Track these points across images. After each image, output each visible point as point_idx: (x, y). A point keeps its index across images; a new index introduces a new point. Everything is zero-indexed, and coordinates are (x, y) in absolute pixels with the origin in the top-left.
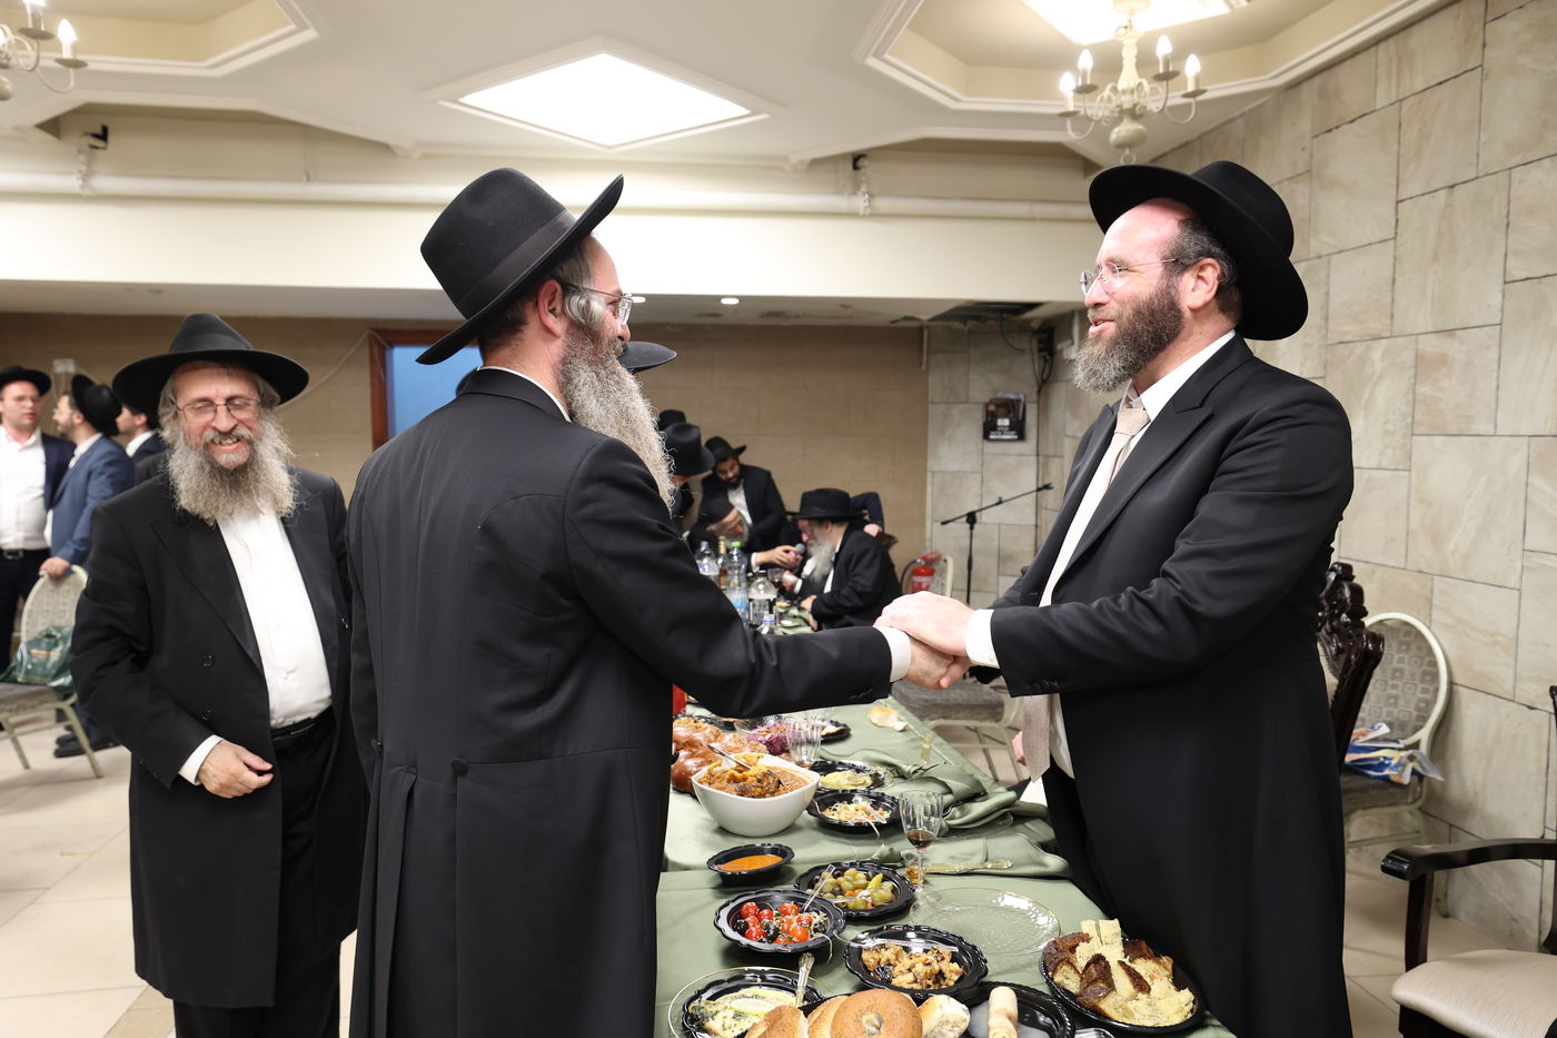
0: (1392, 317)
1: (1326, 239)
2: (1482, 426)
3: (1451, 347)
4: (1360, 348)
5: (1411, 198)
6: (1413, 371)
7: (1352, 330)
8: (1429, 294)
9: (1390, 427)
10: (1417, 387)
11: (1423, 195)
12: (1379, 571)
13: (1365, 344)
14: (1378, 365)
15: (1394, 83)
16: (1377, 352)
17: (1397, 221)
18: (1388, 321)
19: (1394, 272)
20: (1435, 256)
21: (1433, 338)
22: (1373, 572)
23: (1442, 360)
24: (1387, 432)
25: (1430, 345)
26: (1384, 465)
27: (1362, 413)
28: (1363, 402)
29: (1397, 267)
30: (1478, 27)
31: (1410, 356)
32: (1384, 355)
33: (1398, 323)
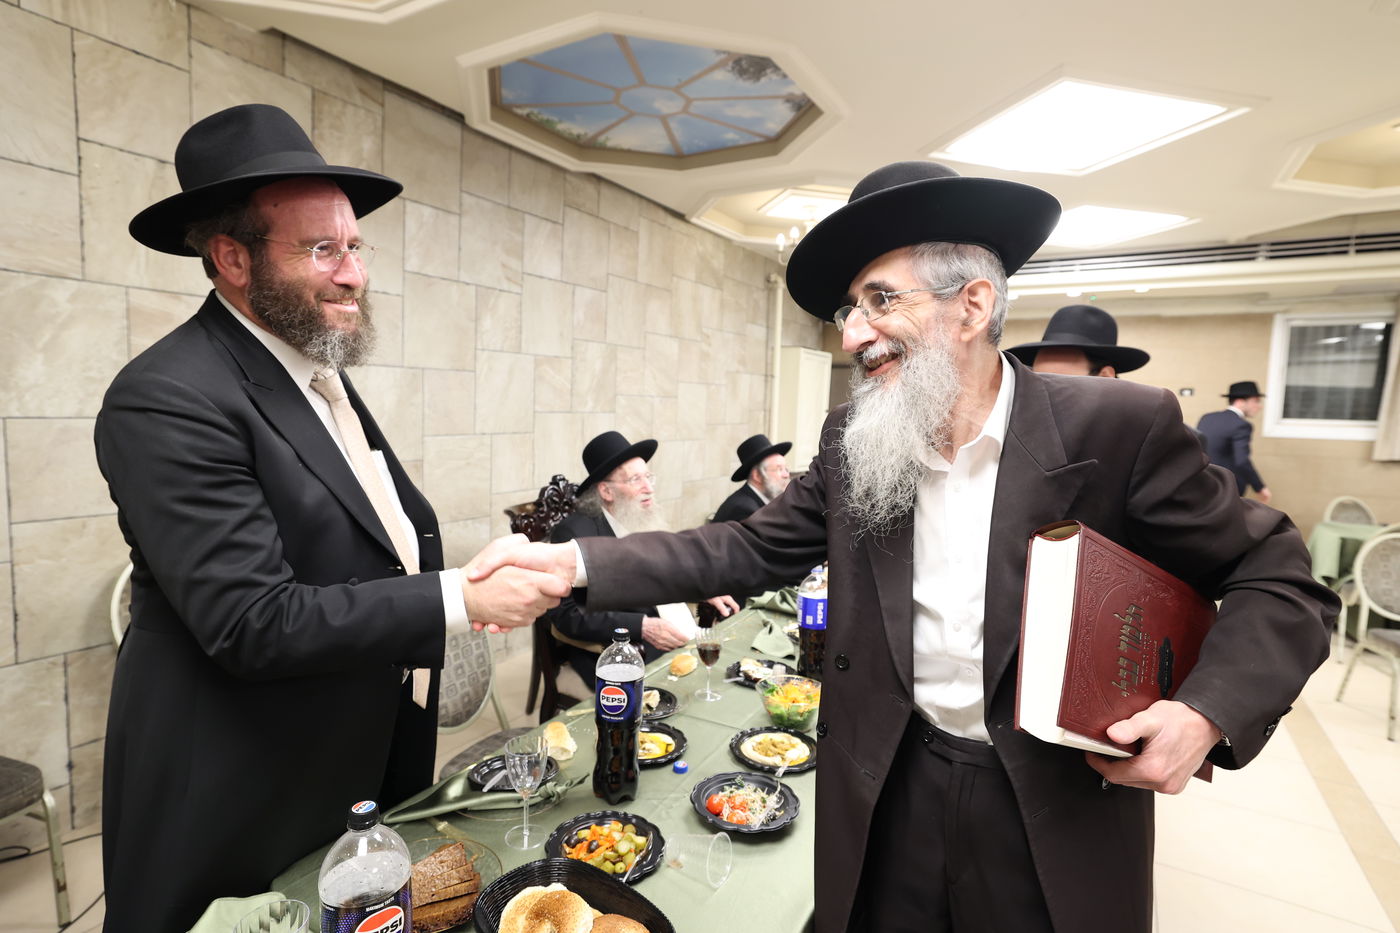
0: (83, 259)
4: (23, 282)
5: (102, 145)
6: (125, 322)
10: (132, 338)
11: (121, 150)
13: (36, 279)
14: (64, 308)
16: (60, 294)
17: (80, 158)
18: (78, 262)
19: (81, 213)
21: (154, 296)
23: (167, 318)
25: (139, 299)
29: (86, 209)
30: (182, 34)
31: (117, 306)
32: (73, 298)
33: (94, 269)
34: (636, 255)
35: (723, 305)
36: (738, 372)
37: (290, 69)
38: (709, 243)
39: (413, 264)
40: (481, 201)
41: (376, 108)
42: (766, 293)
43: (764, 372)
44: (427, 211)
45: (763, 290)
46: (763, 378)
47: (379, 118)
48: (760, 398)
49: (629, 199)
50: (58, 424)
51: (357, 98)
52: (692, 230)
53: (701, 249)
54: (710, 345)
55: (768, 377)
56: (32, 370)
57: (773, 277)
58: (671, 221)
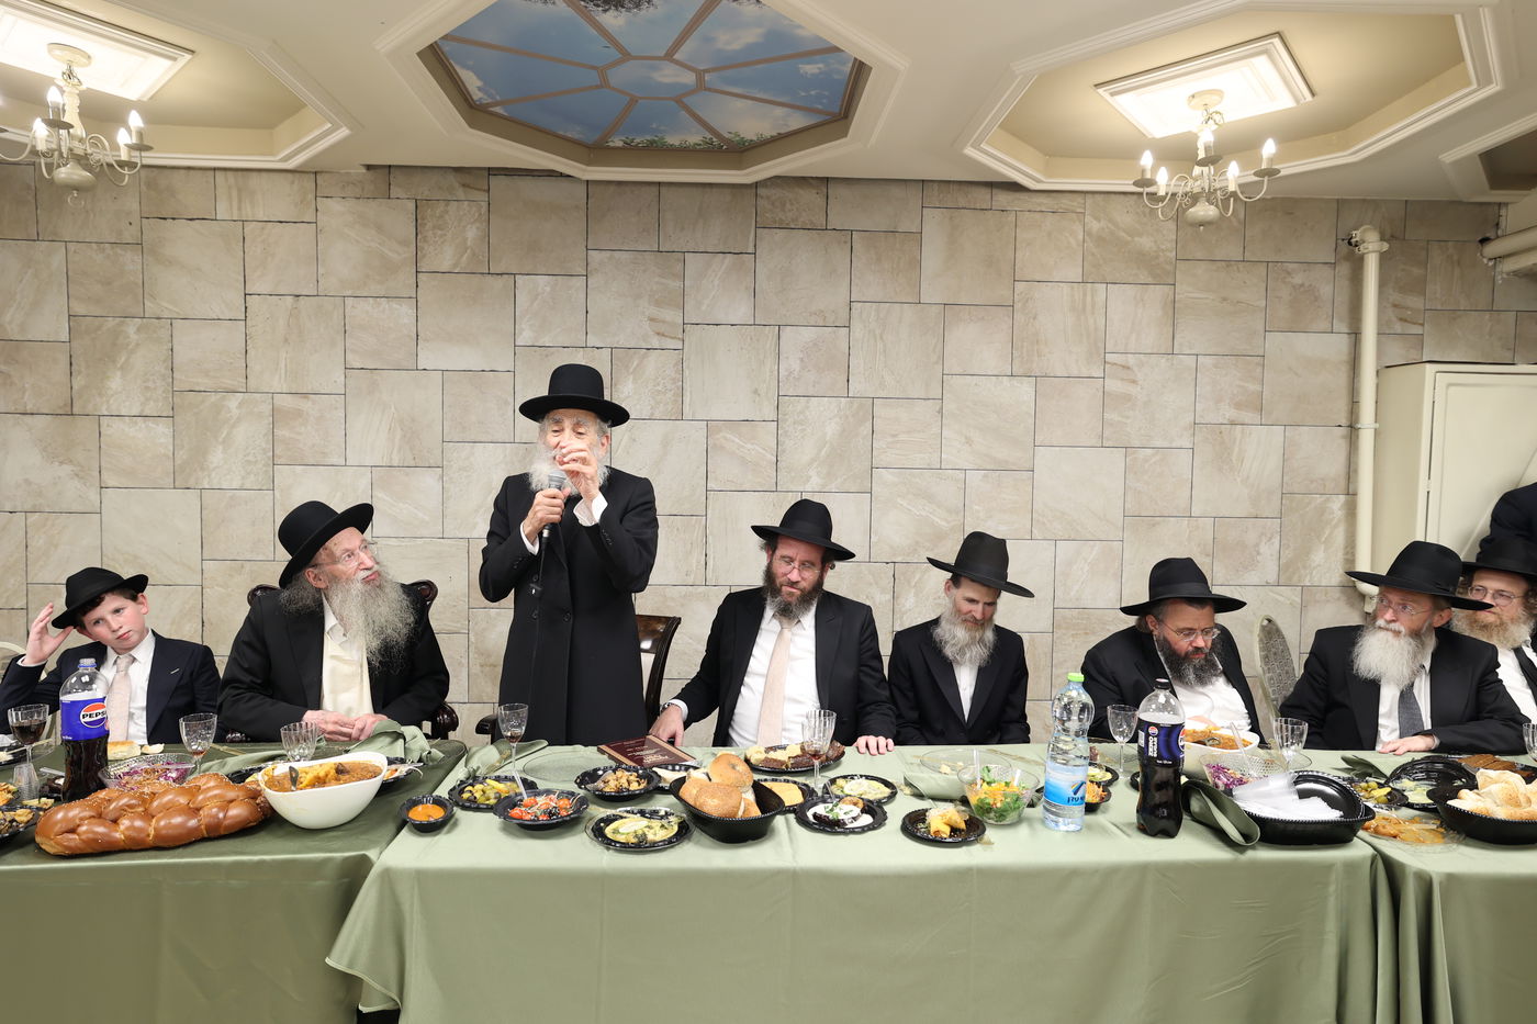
0: (246, 378)
1: (166, 305)
2: (334, 460)
3: (305, 405)
4: (213, 398)
5: (259, 295)
6: (270, 418)
7: (203, 382)
8: (283, 366)
9: (250, 458)
10: (276, 430)
11: (271, 295)
12: (247, 565)
13: (220, 395)
14: (235, 412)
15: (235, 204)
16: (233, 402)
17: (246, 307)
18: (243, 381)
19: (246, 346)
20: (286, 340)
21: (288, 397)
22: (242, 567)
23: (299, 413)
24: (249, 462)
25: (281, 401)
26: (248, 486)
27: (221, 447)
28: (220, 440)
29: (249, 343)
30: (311, 196)
31: (267, 409)
32: (240, 406)
33: (252, 383)
34: (916, 264)
35: (1173, 309)
36: (1233, 423)
37: (395, 191)
38: (1124, 216)
39: (525, 337)
40: (617, 254)
41: (483, 196)
42: (1344, 269)
43: (1344, 422)
44: (542, 282)
45: (1333, 265)
46: (1343, 431)
47: (485, 205)
48: (1334, 466)
49: (896, 191)
50: (230, 493)
51: (460, 193)
52: (1065, 201)
53: (1095, 226)
54: (1134, 382)
55: (1353, 428)
56: (216, 457)
57: (1357, 235)
58: (1003, 198)
